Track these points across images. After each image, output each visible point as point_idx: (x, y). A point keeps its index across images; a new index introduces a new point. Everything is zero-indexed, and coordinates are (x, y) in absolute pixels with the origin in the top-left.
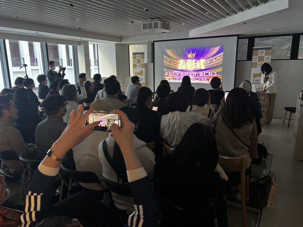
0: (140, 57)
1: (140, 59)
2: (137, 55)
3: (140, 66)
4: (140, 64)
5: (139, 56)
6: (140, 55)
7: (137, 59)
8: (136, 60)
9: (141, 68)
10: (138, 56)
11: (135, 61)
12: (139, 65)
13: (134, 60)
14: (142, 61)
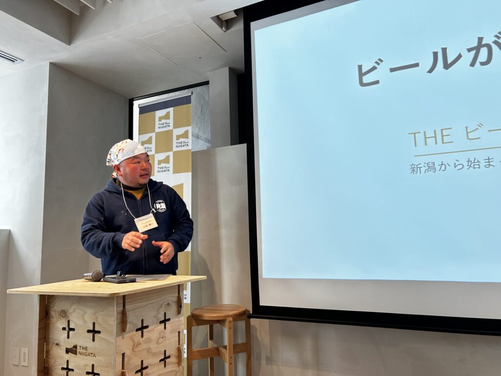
0: (171, 121)
1: (171, 128)
2: (160, 113)
3: (171, 165)
4: (171, 154)
5: (167, 116)
6: (171, 110)
7: (157, 130)
8: (153, 135)
9: (176, 171)
10: (160, 119)
11: (149, 141)
12: (166, 160)
13: (146, 137)
14: (178, 137)
